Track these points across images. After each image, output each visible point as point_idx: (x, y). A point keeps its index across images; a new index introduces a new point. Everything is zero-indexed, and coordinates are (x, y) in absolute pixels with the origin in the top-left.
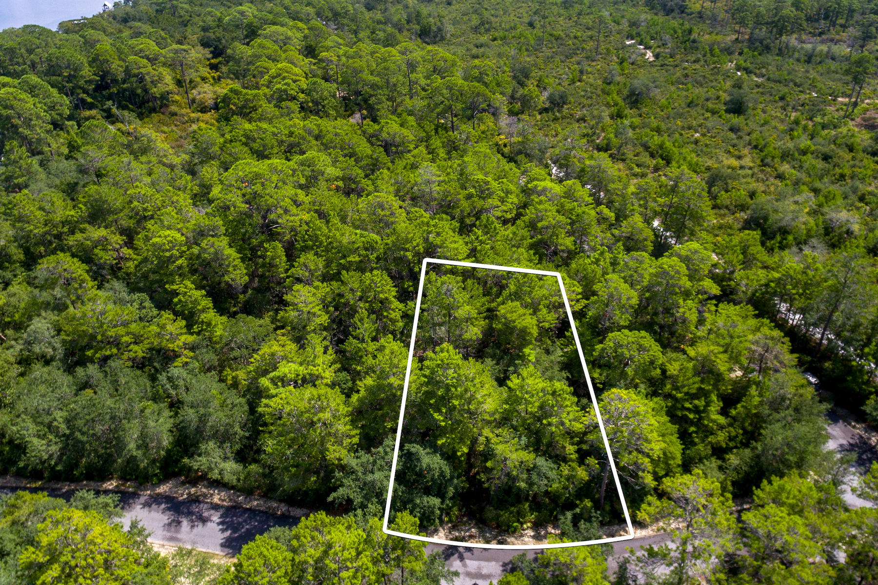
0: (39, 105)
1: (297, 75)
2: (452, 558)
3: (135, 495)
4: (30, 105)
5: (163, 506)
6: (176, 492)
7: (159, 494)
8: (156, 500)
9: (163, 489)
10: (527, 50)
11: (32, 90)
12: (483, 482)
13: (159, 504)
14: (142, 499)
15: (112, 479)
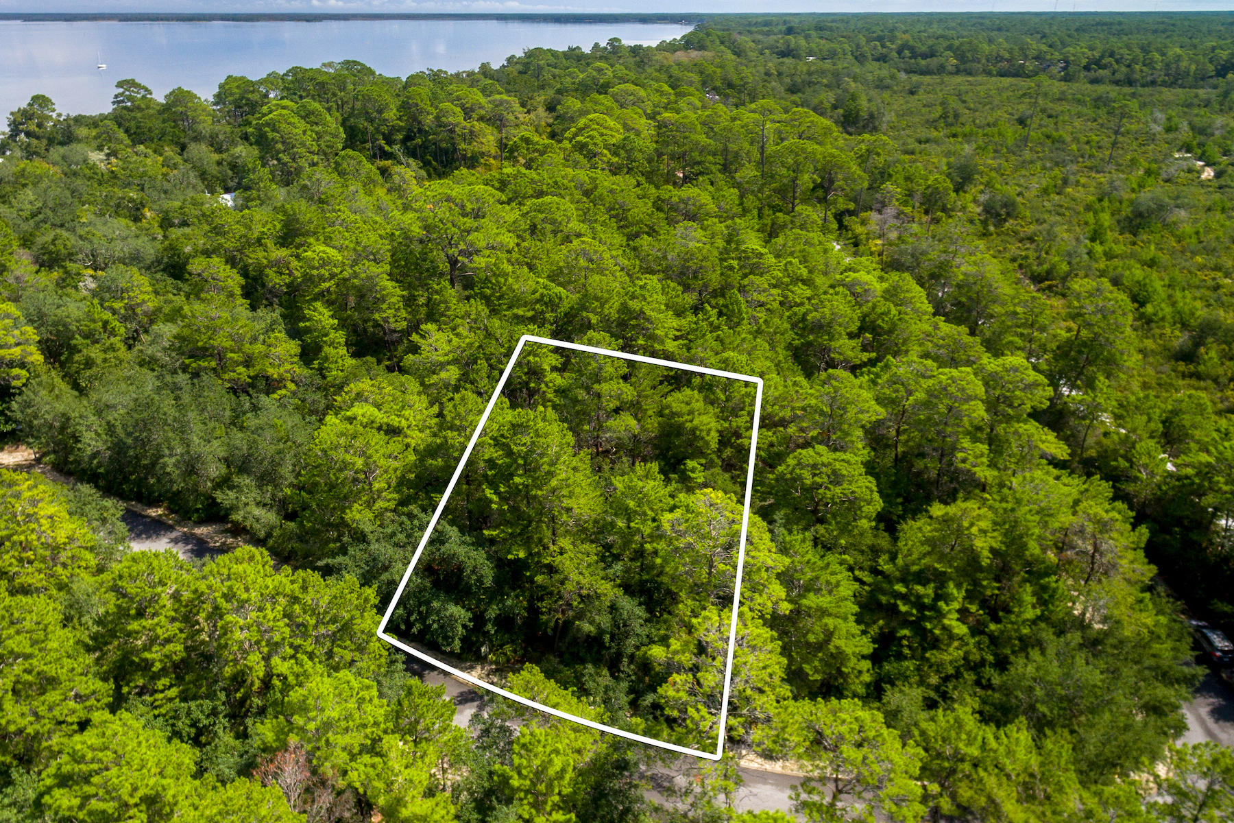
0: (309, 133)
1: (611, 129)
2: (468, 705)
3: (170, 528)
4: (299, 131)
5: (189, 547)
6: (212, 538)
7: (193, 534)
8: (186, 539)
9: (201, 531)
10: (996, 151)
11: (307, 115)
12: (542, 614)
13: (187, 543)
14: (174, 535)
15: (160, 507)
